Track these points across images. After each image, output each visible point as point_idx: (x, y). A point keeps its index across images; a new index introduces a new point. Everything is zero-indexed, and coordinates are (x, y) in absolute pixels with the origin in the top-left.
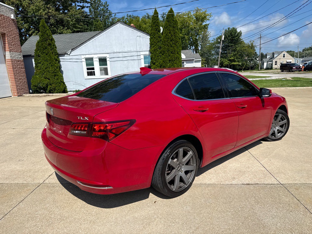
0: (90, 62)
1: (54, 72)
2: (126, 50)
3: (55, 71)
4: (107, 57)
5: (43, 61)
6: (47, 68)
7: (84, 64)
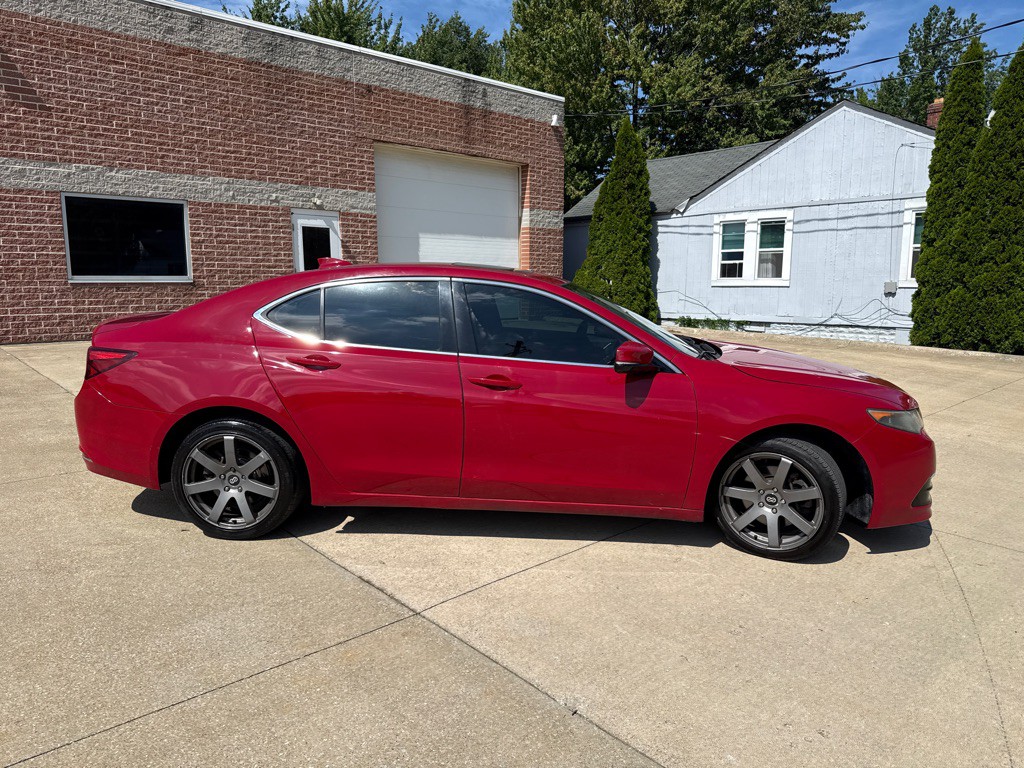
0: (733, 233)
1: (624, 263)
2: (853, 196)
3: (627, 259)
4: (789, 218)
5: (606, 232)
6: (611, 251)
7: (717, 240)
